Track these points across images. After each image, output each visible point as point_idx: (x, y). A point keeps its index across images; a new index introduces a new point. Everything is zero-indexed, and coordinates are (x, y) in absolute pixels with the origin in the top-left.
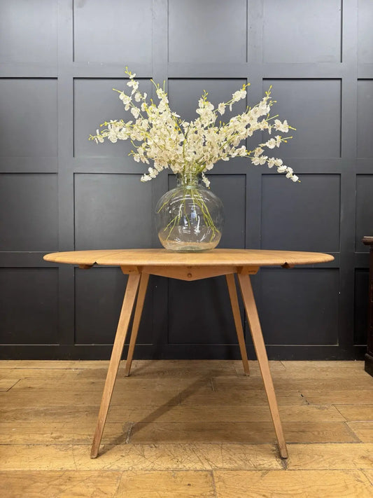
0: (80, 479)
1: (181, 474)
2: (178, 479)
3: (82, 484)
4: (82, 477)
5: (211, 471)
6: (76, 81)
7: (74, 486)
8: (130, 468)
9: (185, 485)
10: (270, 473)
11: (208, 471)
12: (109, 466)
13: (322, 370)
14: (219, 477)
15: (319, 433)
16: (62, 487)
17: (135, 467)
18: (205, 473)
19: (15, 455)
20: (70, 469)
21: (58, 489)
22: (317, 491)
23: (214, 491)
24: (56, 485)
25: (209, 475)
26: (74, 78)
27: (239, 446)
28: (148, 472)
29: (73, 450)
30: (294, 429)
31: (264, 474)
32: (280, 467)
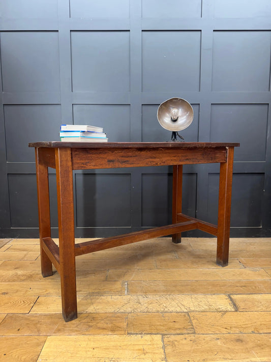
0: (100, 318)
1: (167, 314)
2: (166, 318)
3: (102, 322)
4: (102, 318)
5: (187, 313)
6: (72, 33)
7: (98, 323)
8: (133, 311)
9: (172, 322)
10: (227, 313)
11: (185, 312)
12: (118, 310)
13: (251, 244)
14: (194, 316)
15: (256, 288)
16: (91, 324)
17: (136, 310)
18: (184, 314)
19: (52, 303)
20: (92, 312)
21: (87, 325)
22: (261, 325)
23: (192, 325)
24: (85, 322)
25: (187, 316)
26: (71, 31)
27: (203, 296)
28: (145, 313)
29: (91, 299)
30: (238, 285)
31: (223, 314)
32: (233, 310)
